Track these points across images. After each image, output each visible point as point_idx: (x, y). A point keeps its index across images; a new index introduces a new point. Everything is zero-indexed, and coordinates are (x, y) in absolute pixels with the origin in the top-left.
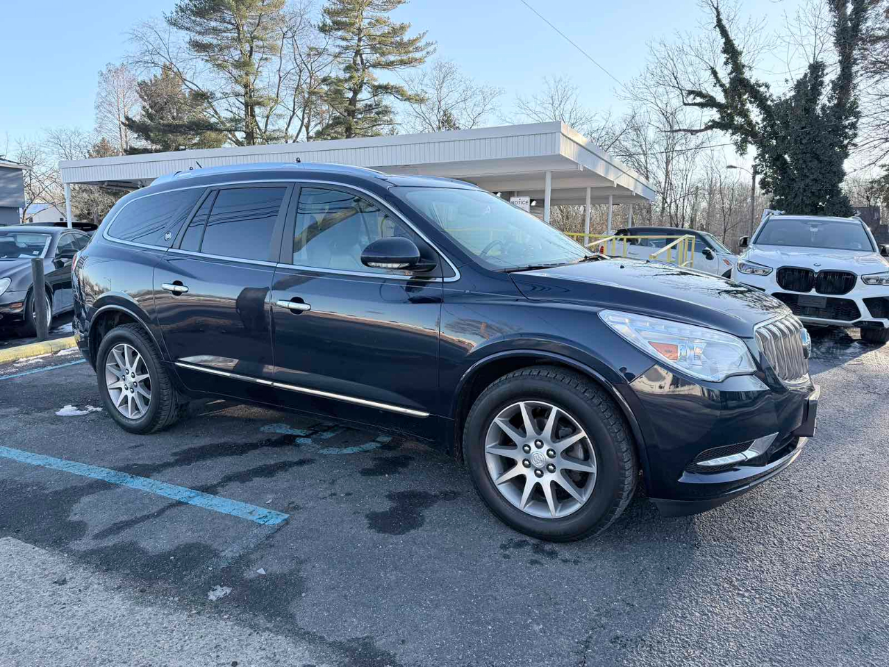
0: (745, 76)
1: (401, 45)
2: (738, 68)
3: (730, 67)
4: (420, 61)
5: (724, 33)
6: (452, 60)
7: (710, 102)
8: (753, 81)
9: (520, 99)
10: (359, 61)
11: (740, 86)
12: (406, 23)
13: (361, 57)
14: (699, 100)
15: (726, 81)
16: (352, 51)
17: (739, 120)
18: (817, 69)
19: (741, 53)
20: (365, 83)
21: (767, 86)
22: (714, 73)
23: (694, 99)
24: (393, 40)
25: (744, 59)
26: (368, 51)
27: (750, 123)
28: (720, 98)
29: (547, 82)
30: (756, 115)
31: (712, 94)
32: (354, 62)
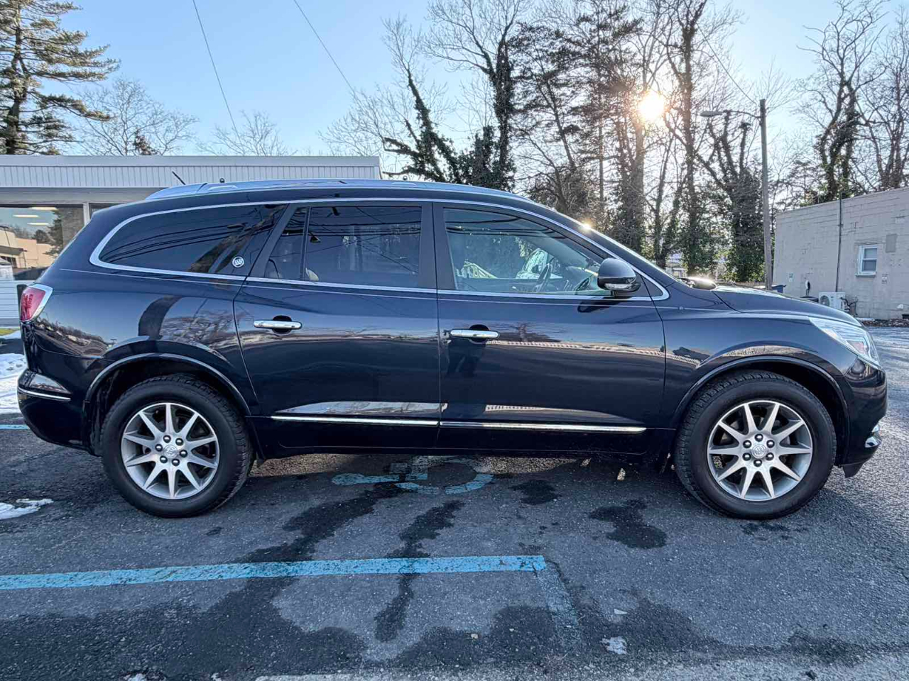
0: (433, 131)
1: (75, 54)
2: (427, 123)
3: (421, 122)
4: (100, 76)
5: (415, 93)
6: (138, 81)
7: (404, 150)
8: (440, 136)
9: (218, 129)
10: (19, 66)
11: (430, 138)
12: (82, 32)
13: (22, 62)
14: (395, 147)
15: (418, 134)
16: (9, 53)
17: (429, 167)
18: (488, 131)
19: (429, 111)
20: (30, 93)
21: (451, 142)
22: (408, 125)
23: (390, 146)
24: (65, 48)
25: (431, 117)
26: (32, 56)
27: (437, 170)
28: (413, 148)
29: (245, 116)
30: (443, 164)
31: (406, 143)
32: (14, 66)
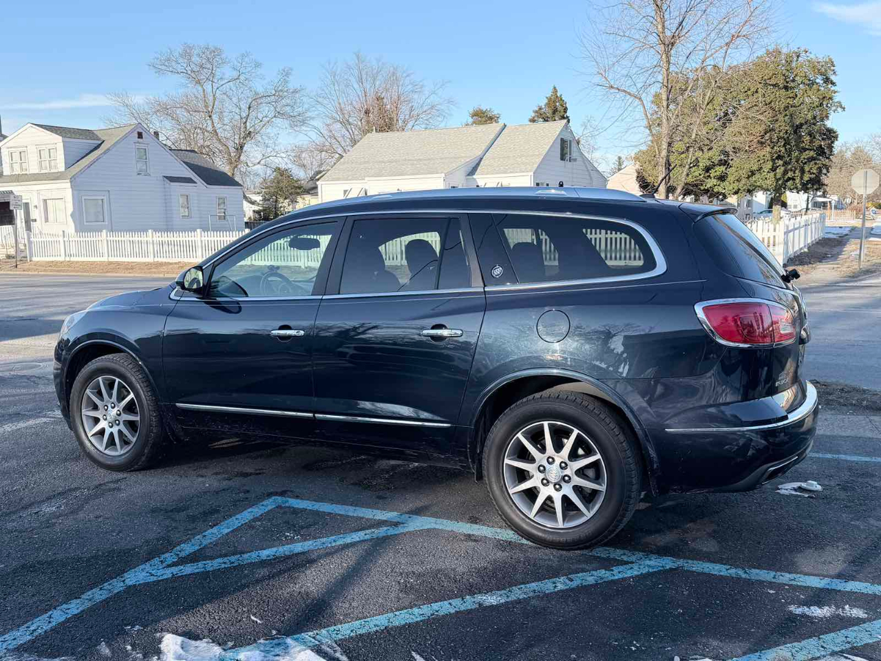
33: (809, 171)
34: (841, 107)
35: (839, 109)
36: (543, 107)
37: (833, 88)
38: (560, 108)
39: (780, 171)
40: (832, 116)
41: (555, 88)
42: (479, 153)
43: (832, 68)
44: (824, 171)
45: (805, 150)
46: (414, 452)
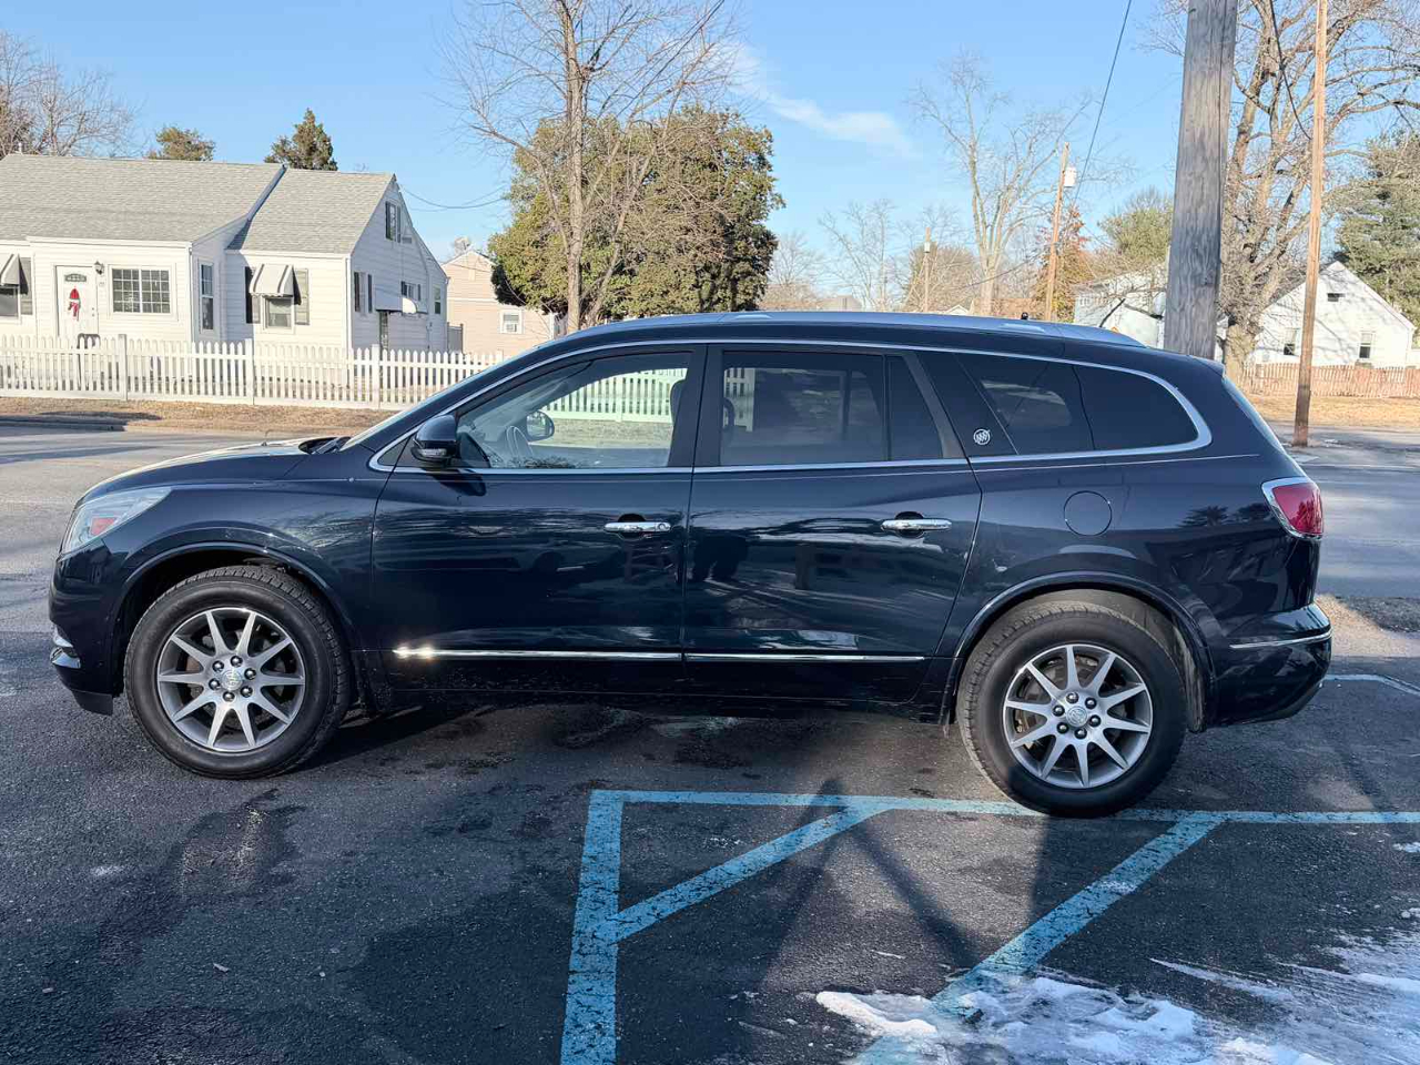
33: (744, 291)
34: (782, 202)
35: (780, 206)
36: (290, 139)
37: (769, 174)
38: (320, 146)
39: (706, 289)
40: (773, 214)
41: (310, 113)
42: (246, 211)
43: (768, 144)
44: (759, 292)
45: (738, 260)
46: (842, 702)
